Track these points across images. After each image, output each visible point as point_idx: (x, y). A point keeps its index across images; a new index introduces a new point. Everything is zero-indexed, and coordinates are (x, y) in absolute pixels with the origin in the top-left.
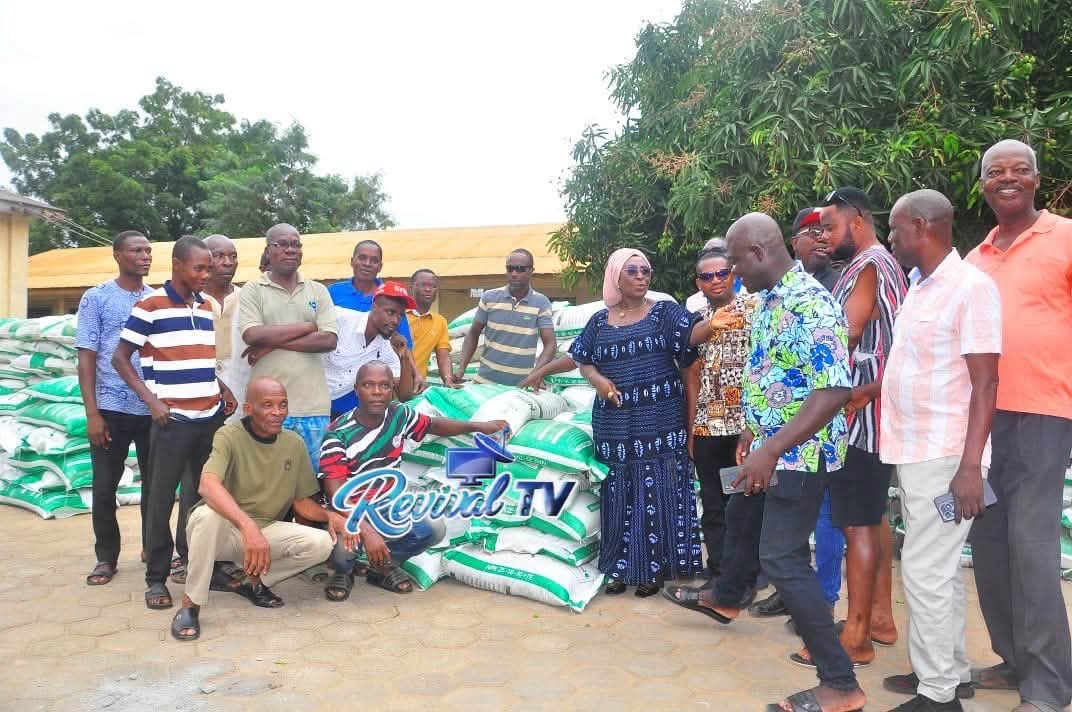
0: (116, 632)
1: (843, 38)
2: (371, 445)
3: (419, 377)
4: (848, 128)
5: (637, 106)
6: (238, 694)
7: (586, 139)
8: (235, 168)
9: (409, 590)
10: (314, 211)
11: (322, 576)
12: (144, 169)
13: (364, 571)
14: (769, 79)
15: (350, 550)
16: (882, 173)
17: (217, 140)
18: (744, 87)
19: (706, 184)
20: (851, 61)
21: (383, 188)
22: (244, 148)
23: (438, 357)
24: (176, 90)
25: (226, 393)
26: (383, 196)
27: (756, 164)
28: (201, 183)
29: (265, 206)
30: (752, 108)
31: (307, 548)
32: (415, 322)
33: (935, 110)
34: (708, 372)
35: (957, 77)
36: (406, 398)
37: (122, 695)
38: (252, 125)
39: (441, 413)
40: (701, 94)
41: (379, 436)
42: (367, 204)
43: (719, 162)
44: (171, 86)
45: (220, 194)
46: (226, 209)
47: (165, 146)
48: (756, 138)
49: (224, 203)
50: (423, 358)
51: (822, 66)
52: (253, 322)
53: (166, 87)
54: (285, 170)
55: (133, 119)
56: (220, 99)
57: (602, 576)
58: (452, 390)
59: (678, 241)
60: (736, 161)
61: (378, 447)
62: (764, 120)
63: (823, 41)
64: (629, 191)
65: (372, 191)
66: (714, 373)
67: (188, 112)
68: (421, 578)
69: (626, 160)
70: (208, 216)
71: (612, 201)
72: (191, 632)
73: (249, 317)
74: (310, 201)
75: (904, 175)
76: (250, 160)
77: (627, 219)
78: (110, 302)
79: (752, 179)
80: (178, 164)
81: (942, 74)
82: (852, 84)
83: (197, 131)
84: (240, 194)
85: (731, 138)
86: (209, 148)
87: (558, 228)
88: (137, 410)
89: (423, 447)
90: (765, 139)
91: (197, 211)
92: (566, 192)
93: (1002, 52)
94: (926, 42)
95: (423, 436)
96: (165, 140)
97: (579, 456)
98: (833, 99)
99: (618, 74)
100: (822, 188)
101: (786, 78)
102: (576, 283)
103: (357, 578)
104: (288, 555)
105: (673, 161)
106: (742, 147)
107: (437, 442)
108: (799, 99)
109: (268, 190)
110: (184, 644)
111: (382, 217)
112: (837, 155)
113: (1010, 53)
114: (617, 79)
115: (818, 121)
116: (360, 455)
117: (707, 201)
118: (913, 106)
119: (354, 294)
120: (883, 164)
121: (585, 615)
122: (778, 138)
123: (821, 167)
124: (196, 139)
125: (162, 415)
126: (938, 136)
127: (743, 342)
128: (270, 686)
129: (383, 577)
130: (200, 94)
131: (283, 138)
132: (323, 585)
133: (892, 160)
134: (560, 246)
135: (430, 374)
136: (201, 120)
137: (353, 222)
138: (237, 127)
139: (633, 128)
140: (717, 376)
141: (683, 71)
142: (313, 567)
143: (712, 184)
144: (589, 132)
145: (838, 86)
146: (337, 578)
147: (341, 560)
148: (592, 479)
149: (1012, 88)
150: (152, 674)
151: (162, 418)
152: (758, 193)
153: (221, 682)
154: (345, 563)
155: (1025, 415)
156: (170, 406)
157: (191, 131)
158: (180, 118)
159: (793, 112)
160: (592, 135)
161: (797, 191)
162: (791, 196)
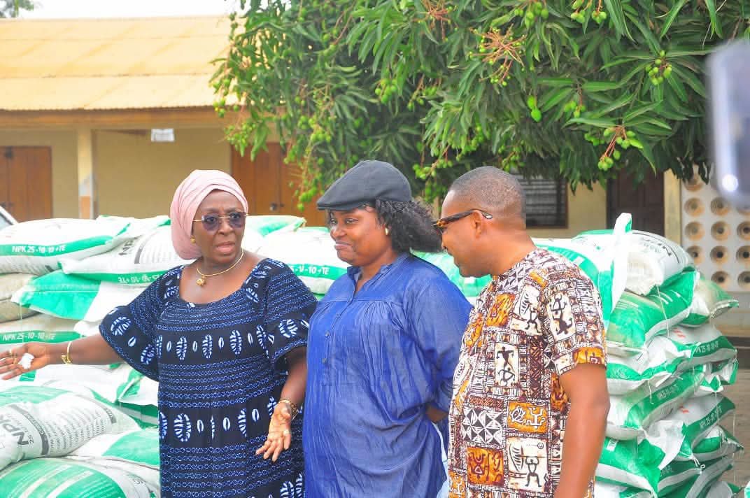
161: (551, 18)
162: (540, 30)
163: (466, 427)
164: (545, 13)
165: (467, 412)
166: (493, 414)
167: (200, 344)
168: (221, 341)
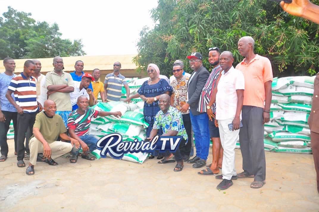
0: (9, 174)
1: (215, 3)
2: (82, 119)
3: (95, 99)
4: (216, 29)
5: (158, 20)
6: (47, 188)
7: (144, 30)
8: (36, 36)
9: (94, 160)
10: (61, 50)
11: (69, 156)
12: (6, 36)
13: (81, 155)
14: (195, 15)
15: (77, 149)
16: (225, 42)
17: (29, 28)
18: (188, 17)
19: (177, 44)
20: (217, 10)
21: (82, 43)
22: (39, 30)
23: (100, 94)
24: (15, 11)
25: (39, 105)
26: (83, 46)
27: (191, 39)
28: (25, 41)
29: (46, 48)
30: (190, 22)
31: (65, 148)
32: (94, 84)
33: (240, 25)
34: (176, 98)
35: (246, 15)
36: (91, 106)
37: (13, 190)
38: (41, 23)
39: (102, 110)
40: (176, 18)
41: (84, 117)
42: (78, 48)
43: (180, 38)
44: (13, 9)
45: (32, 45)
46: (34, 49)
47: (13, 29)
48: (191, 31)
49: (33, 47)
50: (96, 94)
51: (209, 11)
52: (49, 84)
53: (12, 10)
54: (52, 37)
55: (1, 20)
56: (30, 14)
57: (148, 154)
58: (105, 103)
59: (170, 60)
60: (185, 38)
61: (84, 120)
62: (193, 26)
63: (209, 4)
64: (156, 45)
65: (79, 44)
66: (177, 98)
67: (20, 18)
68: (97, 156)
69: (155, 36)
70: (28, 51)
71: (151, 48)
72: (32, 172)
73: (49, 82)
74: (60, 47)
75: (231, 43)
76: (41, 34)
77: (155, 53)
78: (3, 79)
79: (190, 43)
80: (17, 35)
81: (242, 14)
82: (217, 16)
83: (23, 24)
84: (38, 45)
85: (184, 31)
86: (27, 30)
87: (135, 56)
88: (13, 110)
89: (97, 119)
90: (193, 31)
91: (24, 50)
92: (137, 45)
93: (257, 9)
94: (238, 6)
95: (97, 116)
96: (13, 27)
97: (141, 121)
98: (212, 21)
99: (153, 11)
100: (209, 46)
101: (199, 15)
102: (141, 72)
103: (79, 157)
104: (60, 150)
105: (168, 37)
106: (187, 34)
107: (101, 118)
108: (203, 21)
109: (47, 43)
110: (30, 176)
111: (82, 52)
112: (213, 36)
113: (260, 9)
114: (152, 12)
115: (208, 27)
116: (79, 122)
117: (177, 49)
118: (234, 23)
119: (76, 76)
120: (226, 39)
121: (143, 164)
122: (197, 31)
123: (209, 40)
124: (23, 27)
125: (21, 111)
126: (241, 32)
127: (185, 89)
128: (56, 185)
129: (86, 156)
130: (23, 12)
131: (51, 27)
132: (69, 159)
133: (228, 38)
134: (136, 61)
135: (98, 99)
136: (24, 21)
137: (74, 53)
138: (36, 23)
139: (157, 27)
140: (178, 99)
141: (171, 11)
142: (66, 154)
143: (179, 44)
144: (144, 28)
145: (214, 17)
146: (73, 157)
147: (75, 151)
148: (145, 127)
149: (261, 19)
150: (21, 184)
151: (21, 112)
152: (191, 47)
153: (42, 185)
154: (76, 152)
155: (253, 107)
156: (23, 109)
157: (21, 24)
158: (17, 20)
159: (201, 24)
160: (145, 29)
161: (202, 46)
162: (201, 48)
163: (180, 99)
164: (201, 45)
165: (180, 97)
166: (184, 97)
167: (152, 91)
168: (151, 91)
